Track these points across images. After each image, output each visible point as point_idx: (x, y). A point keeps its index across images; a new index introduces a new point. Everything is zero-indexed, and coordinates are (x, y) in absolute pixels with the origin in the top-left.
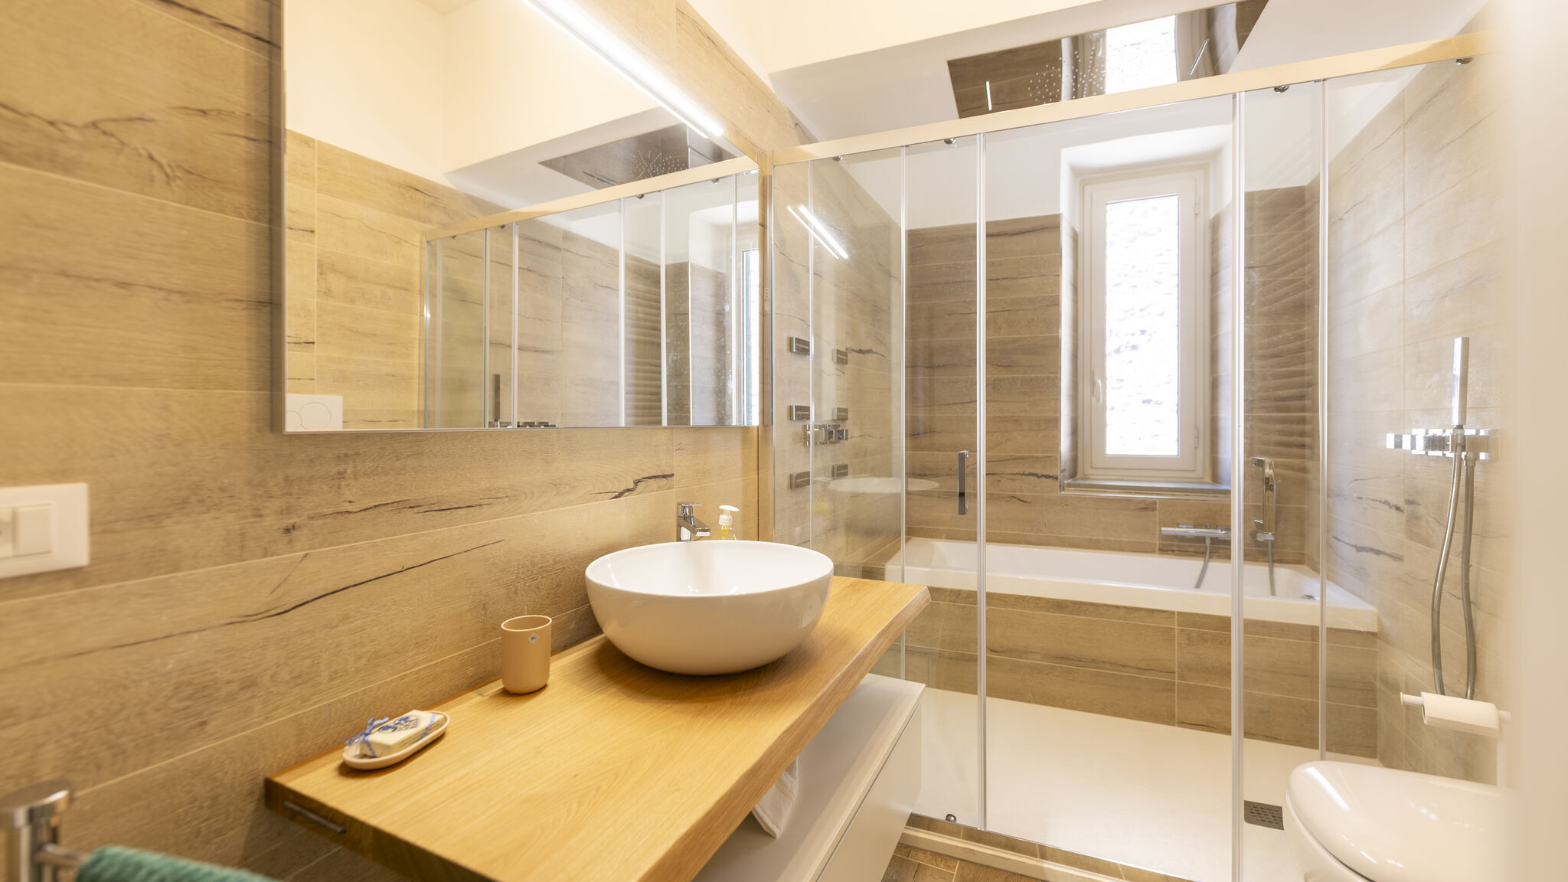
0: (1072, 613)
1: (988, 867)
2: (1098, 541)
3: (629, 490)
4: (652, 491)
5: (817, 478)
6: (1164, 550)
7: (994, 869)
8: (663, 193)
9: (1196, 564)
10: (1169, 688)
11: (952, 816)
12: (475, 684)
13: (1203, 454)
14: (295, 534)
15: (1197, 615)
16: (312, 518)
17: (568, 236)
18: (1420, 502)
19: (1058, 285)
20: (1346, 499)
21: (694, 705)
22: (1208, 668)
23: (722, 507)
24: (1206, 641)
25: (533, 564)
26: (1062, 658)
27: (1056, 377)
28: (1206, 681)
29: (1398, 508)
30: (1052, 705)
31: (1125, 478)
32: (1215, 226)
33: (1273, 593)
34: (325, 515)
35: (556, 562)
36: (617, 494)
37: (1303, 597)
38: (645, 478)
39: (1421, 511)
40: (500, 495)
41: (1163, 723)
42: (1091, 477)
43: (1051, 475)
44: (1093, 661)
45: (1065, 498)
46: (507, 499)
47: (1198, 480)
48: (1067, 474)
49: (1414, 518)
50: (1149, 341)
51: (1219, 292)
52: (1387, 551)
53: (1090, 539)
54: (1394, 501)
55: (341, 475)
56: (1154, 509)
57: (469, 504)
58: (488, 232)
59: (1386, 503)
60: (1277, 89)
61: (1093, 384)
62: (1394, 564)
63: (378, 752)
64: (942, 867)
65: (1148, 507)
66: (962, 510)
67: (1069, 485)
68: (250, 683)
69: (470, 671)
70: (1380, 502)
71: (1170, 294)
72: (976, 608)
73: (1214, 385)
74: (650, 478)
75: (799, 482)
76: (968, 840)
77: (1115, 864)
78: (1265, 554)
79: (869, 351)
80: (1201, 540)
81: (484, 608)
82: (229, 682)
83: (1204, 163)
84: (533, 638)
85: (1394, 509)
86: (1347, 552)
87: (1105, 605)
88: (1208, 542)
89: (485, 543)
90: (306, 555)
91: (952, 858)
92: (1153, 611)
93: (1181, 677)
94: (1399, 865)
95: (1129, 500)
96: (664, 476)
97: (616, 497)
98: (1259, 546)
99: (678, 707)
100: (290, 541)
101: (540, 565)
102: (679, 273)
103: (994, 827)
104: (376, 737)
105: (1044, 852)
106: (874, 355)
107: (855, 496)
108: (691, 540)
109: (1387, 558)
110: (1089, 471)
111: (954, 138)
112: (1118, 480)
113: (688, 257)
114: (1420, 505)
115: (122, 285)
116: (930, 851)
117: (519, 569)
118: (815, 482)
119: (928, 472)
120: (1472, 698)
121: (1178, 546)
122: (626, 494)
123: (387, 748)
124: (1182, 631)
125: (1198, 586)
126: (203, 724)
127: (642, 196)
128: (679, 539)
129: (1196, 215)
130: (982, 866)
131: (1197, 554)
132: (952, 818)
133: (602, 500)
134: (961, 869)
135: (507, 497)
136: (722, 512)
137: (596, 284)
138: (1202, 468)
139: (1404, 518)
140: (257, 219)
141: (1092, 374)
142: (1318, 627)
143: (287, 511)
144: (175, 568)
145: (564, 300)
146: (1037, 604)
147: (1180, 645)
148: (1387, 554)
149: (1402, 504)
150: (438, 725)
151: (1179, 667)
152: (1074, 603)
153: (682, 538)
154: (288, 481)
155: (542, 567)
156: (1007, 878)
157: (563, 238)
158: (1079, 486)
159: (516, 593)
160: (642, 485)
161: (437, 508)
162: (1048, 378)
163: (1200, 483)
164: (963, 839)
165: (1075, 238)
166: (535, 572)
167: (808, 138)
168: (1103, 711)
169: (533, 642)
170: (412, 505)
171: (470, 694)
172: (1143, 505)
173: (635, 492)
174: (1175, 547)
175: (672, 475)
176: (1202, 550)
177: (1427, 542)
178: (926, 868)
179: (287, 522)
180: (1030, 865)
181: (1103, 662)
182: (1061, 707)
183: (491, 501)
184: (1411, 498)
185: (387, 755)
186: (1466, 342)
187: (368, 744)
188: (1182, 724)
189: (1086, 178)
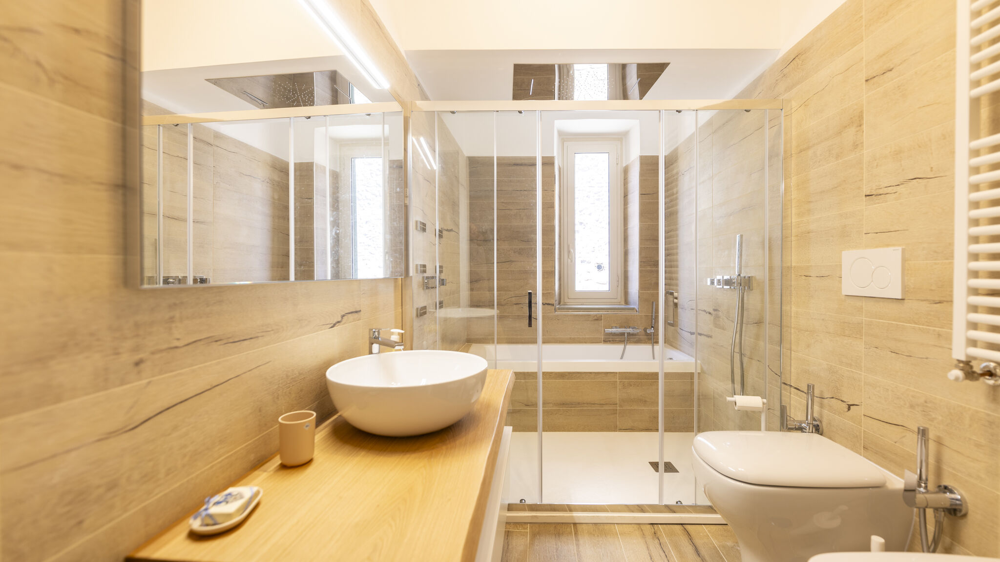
0: (568, 379)
1: (545, 523)
2: (574, 338)
3: (338, 322)
4: (350, 322)
5: (430, 309)
6: (606, 341)
7: (548, 523)
8: (328, 118)
9: (620, 347)
10: (614, 412)
11: (523, 500)
12: (258, 464)
13: (621, 289)
14: (142, 366)
15: (628, 372)
16: (153, 353)
17: (218, 136)
18: (719, 310)
19: (553, 196)
20: (686, 310)
21: (424, 453)
22: (632, 399)
23: (392, 330)
24: (631, 385)
25: (287, 376)
26: (563, 404)
27: (553, 248)
28: (631, 406)
29: (710, 313)
30: (558, 431)
31: (585, 304)
32: (626, 171)
33: (654, 358)
34: (161, 351)
35: (300, 374)
36: (332, 325)
37: (668, 359)
38: (347, 313)
39: (720, 313)
40: (269, 329)
41: (612, 431)
42: (568, 304)
43: (550, 303)
44: (579, 403)
45: (558, 316)
46: (272, 332)
47: (618, 303)
48: (557, 302)
49: (717, 317)
50: (584, 228)
51: (628, 206)
52: (705, 333)
53: (570, 338)
54: (708, 310)
55: (172, 319)
56: (601, 319)
57: (250, 337)
58: (161, 128)
59: (705, 311)
60: (677, 111)
61: (569, 252)
62: (709, 339)
63: (219, 520)
64: (521, 530)
65: (598, 319)
66: (530, 325)
67: (559, 309)
68: (112, 486)
69: (252, 457)
70: (702, 311)
71: (594, 203)
72: (537, 382)
73: (626, 253)
74: (349, 313)
75: (422, 312)
76: (531, 511)
77: (604, 505)
78: (650, 339)
79: (451, 230)
80: (623, 334)
81: (260, 411)
82: (99, 487)
83: (621, 138)
84: (307, 426)
85: (708, 313)
86: (686, 335)
87: (585, 373)
88: (626, 335)
89: (260, 364)
90: (149, 383)
91: (525, 523)
92: (607, 373)
93: (621, 406)
94: (743, 470)
95: (589, 315)
96: (356, 312)
97: (332, 327)
98: (648, 336)
99: (414, 456)
100: (139, 372)
101: (291, 377)
102: (306, 171)
103: (546, 501)
104: (214, 510)
105: (570, 508)
106: (454, 232)
107: (446, 320)
108: (379, 353)
109: (705, 337)
110: (567, 300)
111: (524, 111)
112: (581, 305)
113: (313, 159)
114: (719, 311)
115: (16, 167)
116: (512, 523)
117: (279, 381)
118: (430, 312)
119: (481, 304)
120: (743, 395)
121: (612, 338)
122: (337, 325)
123: (229, 516)
124: (621, 382)
125: (622, 358)
126: (80, 523)
127: (309, 117)
128: (371, 353)
129: (617, 164)
130: (542, 523)
131: (620, 342)
132: (524, 501)
133: (325, 329)
134: (531, 528)
135: (273, 330)
136: (393, 333)
137: (241, 173)
138: (620, 297)
139: (712, 318)
140: (114, 120)
141: (568, 246)
142: (694, 373)
143: (136, 349)
144: (58, 399)
145: (215, 183)
146: (550, 376)
147: (619, 389)
148: (705, 335)
149: (712, 311)
150: (257, 494)
151: (619, 401)
152: (569, 373)
153: (374, 352)
154: (137, 325)
155: (292, 378)
156: (555, 527)
157: (214, 136)
158: (564, 309)
159: (278, 398)
160: (345, 318)
161: (231, 341)
162: (549, 248)
163: (619, 305)
164: (528, 511)
165: (560, 169)
166: (289, 382)
167: (425, 97)
168: (584, 430)
169: (307, 428)
170: (217, 339)
171: (256, 473)
172: (596, 318)
173: (342, 323)
174: (611, 339)
175: (360, 311)
176: (623, 339)
177: (723, 329)
178: (513, 532)
179: (137, 357)
180: (567, 516)
181: (584, 403)
182: (563, 431)
183: (263, 334)
184: (715, 308)
185: (228, 521)
186: (741, 236)
187: (210, 516)
188: (621, 430)
189: (566, 137)
